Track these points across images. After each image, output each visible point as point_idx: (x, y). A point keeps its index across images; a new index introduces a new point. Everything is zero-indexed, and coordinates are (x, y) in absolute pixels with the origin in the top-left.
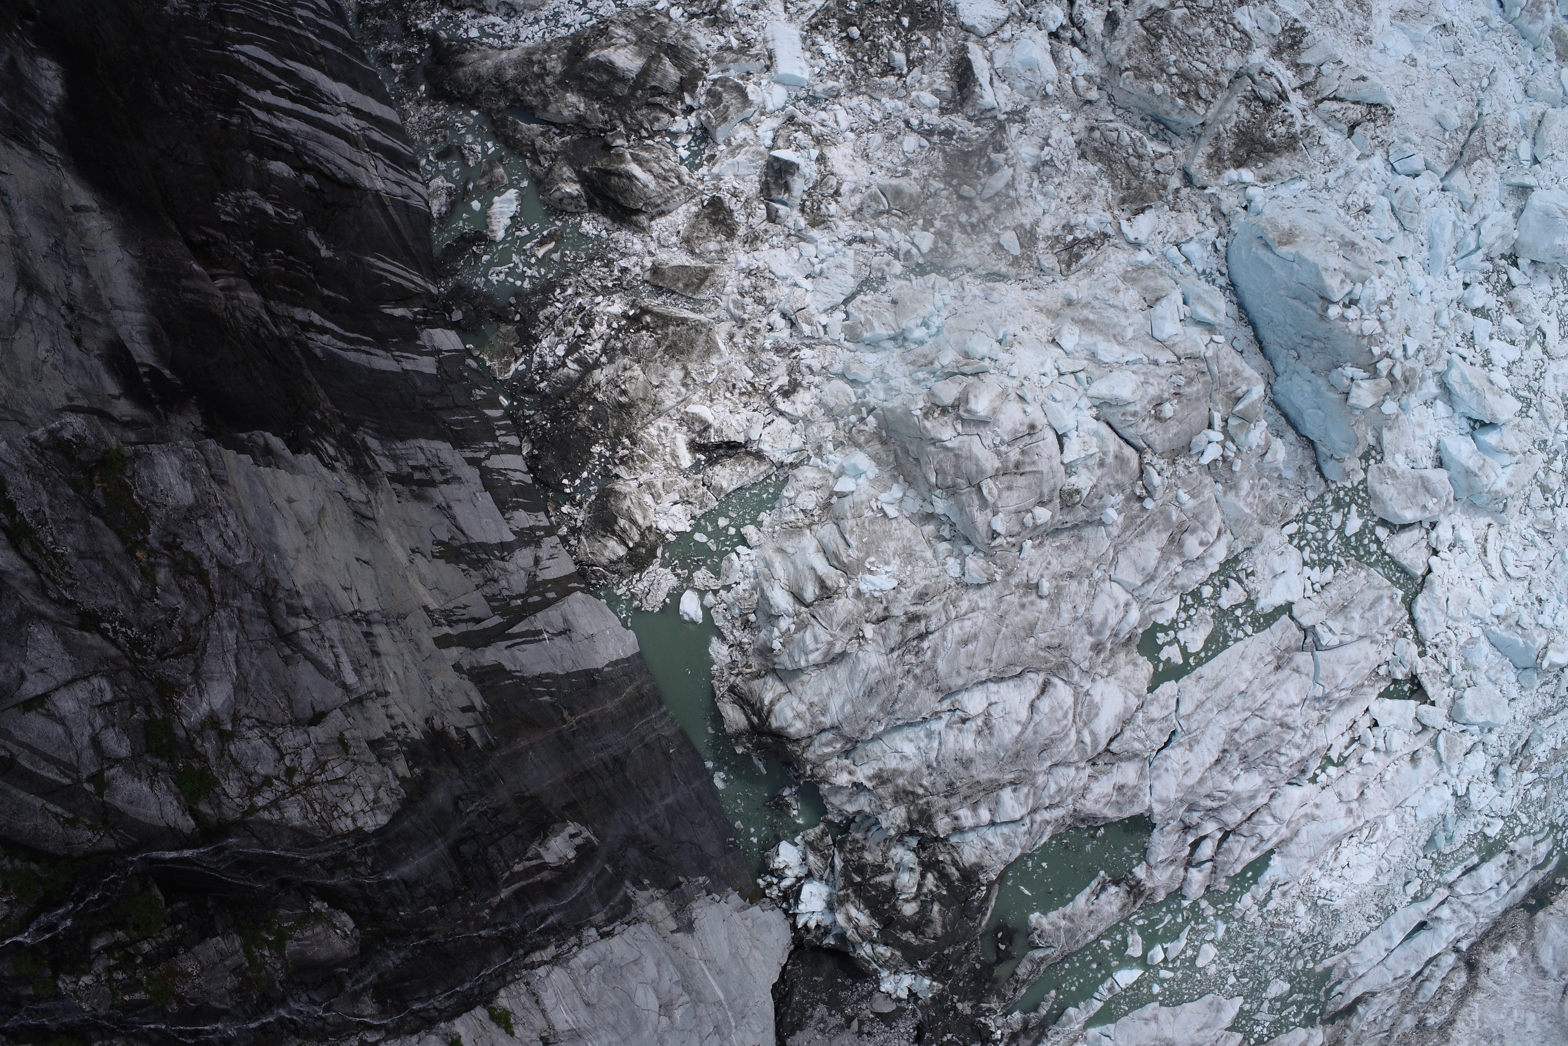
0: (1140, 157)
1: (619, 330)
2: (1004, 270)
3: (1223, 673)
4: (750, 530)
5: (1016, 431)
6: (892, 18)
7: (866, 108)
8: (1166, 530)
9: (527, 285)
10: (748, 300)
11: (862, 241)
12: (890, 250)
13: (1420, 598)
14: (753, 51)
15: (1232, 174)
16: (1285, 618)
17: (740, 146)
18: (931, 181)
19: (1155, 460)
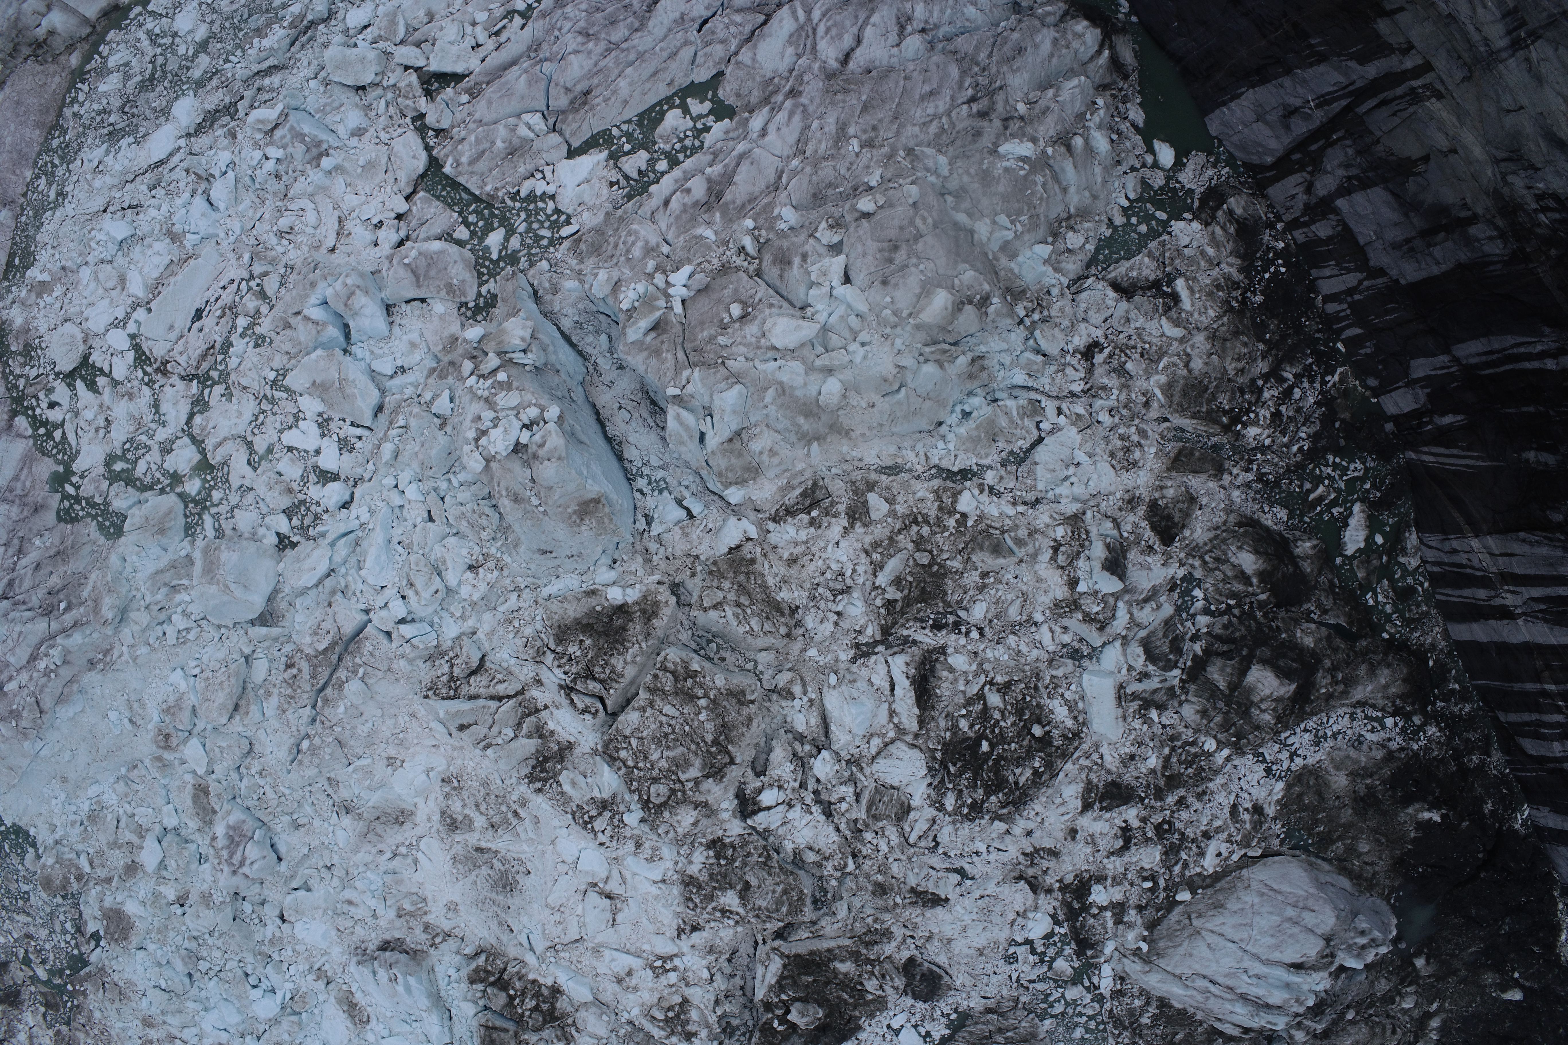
0: (738, 605)
1: (1249, 411)
2: (884, 477)
3: (648, 85)
4: (1119, 220)
5: (903, 277)
6: (999, 750)
7: (1024, 648)
8: (726, 204)
9: (1331, 458)
10: (1135, 438)
11: (1025, 503)
12: (999, 494)
13: (421, 169)
14: (1135, 705)
15: (632, 596)
16: (576, 144)
17: (1146, 600)
18: (961, 566)
19: (746, 264)
